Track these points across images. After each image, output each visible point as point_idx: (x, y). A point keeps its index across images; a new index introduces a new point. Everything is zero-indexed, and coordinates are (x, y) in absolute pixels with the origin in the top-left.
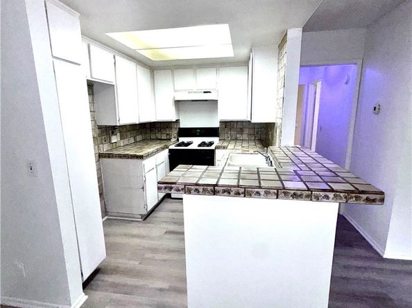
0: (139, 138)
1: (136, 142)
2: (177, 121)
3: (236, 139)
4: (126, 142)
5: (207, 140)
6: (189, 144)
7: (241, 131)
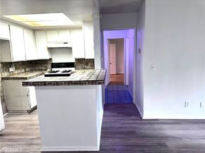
0: (27, 69)
1: (26, 71)
2: (51, 59)
3: (85, 68)
4: (19, 71)
5: (68, 69)
6: (57, 71)
7: (87, 64)
